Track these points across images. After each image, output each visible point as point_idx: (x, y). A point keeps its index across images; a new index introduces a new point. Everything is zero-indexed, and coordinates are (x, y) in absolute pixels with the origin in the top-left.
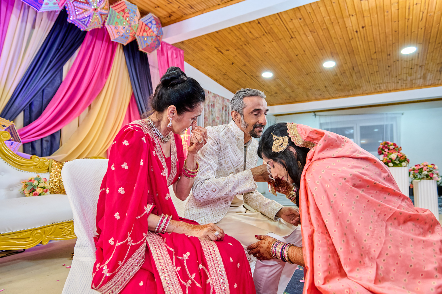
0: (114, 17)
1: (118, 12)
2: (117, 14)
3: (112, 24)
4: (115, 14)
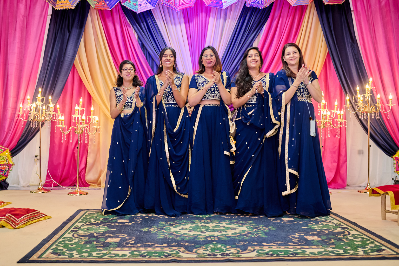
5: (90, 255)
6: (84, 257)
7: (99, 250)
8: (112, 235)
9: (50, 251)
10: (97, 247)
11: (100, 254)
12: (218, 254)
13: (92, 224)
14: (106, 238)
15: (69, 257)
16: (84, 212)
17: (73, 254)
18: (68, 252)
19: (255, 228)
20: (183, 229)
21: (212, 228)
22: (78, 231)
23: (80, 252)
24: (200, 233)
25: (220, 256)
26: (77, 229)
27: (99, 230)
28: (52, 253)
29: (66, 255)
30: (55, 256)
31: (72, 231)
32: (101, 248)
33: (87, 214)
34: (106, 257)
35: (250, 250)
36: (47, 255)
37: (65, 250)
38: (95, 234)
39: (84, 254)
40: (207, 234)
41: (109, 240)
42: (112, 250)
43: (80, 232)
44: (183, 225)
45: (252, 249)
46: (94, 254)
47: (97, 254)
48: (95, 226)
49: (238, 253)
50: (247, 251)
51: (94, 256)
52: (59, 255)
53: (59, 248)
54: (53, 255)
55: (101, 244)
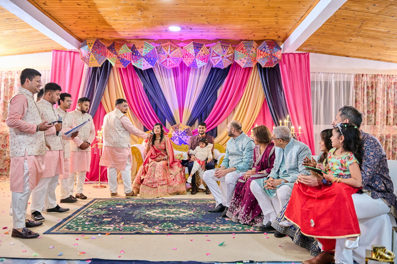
0: (238, 55)
1: (239, 51)
2: (239, 52)
3: (238, 60)
4: (238, 53)
5: (89, 229)
6: (85, 231)
7: (96, 226)
8: (108, 216)
9: (65, 227)
10: (95, 224)
11: (95, 228)
12: (166, 229)
13: (99, 208)
14: (104, 218)
15: (75, 231)
16: (98, 200)
17: (79, 228)
18: (76, 227)
19: (198, 212)
20: (154, 212)
21: (172, 212)
22: (88, 213)
23: (83, 227)
24: (163, 215)
25: (167, 231)
26: (88, 212)
27: (101, 213)
28: (66, 228)
29: (74, 229)
30: (67, 230)
31: (84, 213)
32: (97, 225)
33: (99, 202)
34: (98, 230)
35: (187, 227)
36: (63, 229)
37: (75, 226)
38: (98, 216)
39: (85, 229)
40: (168, 215)
41: (105, 220)
42: (103, 226)
43: (89, 214)
44: (155, 210)
45: (188, 226)
46: (91, 229)
47: (93, 229)
48: (100, 210)
49: (178, 229)
50: (185, 228)
51: (91, 230)
52: (70, 229)
53: (71, 225)
54: (66, 229)
55: (99, 222)
